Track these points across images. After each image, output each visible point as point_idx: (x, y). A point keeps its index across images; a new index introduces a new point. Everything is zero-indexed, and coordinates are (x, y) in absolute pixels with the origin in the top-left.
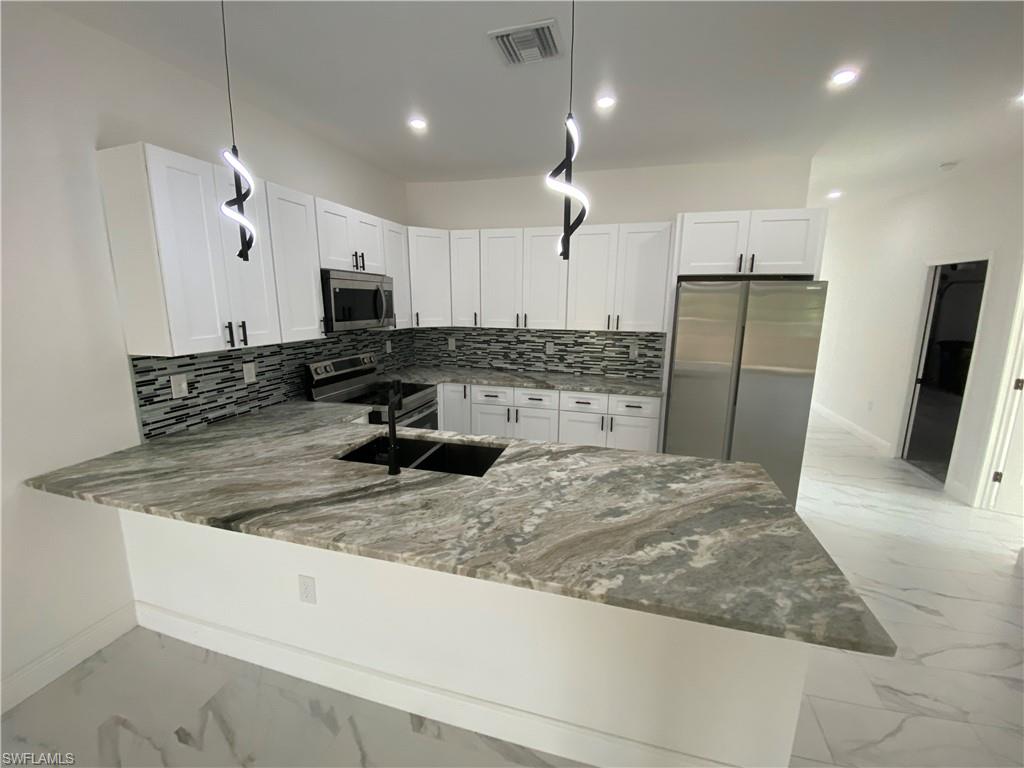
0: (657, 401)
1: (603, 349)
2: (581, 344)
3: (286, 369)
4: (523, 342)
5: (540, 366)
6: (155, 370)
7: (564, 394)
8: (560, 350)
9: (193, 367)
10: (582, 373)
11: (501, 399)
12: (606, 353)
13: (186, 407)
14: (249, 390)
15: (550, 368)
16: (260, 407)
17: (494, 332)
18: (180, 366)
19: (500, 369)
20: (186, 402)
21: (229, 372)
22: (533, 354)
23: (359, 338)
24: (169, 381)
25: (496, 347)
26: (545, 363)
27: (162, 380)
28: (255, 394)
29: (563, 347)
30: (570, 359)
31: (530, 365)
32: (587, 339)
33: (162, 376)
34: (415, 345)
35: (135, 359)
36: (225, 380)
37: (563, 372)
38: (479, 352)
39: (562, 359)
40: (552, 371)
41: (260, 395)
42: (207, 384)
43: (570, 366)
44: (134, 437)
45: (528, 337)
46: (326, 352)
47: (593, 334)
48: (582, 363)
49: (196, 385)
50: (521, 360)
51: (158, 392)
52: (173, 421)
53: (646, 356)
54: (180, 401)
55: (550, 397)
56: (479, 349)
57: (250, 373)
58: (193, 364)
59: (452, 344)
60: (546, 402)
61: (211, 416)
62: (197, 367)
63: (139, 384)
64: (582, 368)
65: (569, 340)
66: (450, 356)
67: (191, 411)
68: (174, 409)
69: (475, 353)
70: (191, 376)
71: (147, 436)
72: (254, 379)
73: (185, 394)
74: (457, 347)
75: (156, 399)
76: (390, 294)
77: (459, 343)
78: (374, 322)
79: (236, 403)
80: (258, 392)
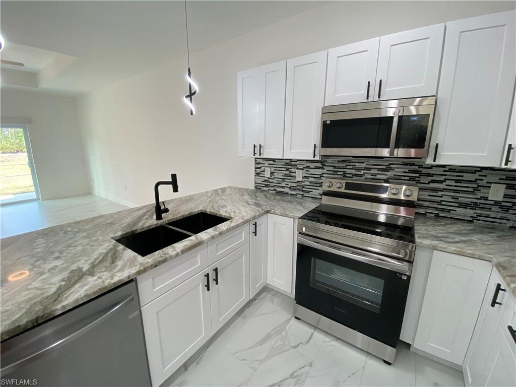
9: (274, 166)
13: (269, 182)
14: (298, 184)
18: (269, 164)
21: (288, 172)
24: (264, 169)
28: (301, 187)
33: (264, 166)
35: (256, 158)
41: (305, 189)
42: (279, 175)
44: (252, 187)
49: (274, 174)
52: (264, 185)
54: (266, 179)
57: (299, 175)
58: (274, 164)
61: (278, 189)
62: (275, 166)
63: (256, 168)
67: (271, 184)
68: (265, 181)
70: (272, 169)
71: (256, 187)
72: (300, 179)
73: (269, 176)
75: (260, 175)
79: (290, 188)
80: (303, 187)
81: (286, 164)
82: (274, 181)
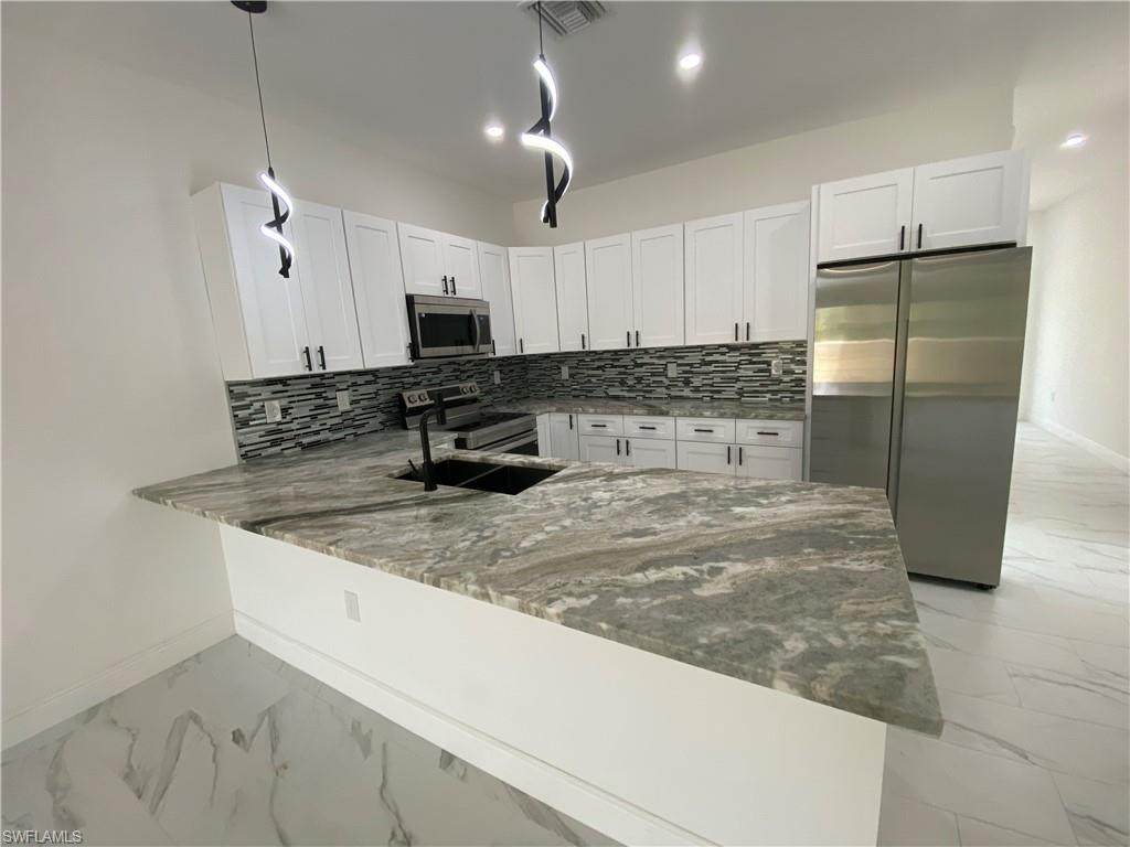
0: (799, 425)
1: (737, 368)
2: (710, 363)
3: (382, 399)
4: (642, 365)
5: (662, 392)
6: (249, 396)
7: (681, 421)
8: (685, 372)
9: (285, 394)
10: (712, 398)
11: (610, 429)
12: (742, 372)
13: (280, 431)
14: (344, 417)
15: (673, 394)
16: (355, 435)
17: (609, 355)
18: (273, 393)
19: (616, 398)
20: (280, 427)
21: (321, 400)
22: (652, 379)
23: (462, 368)
24: (263, 406)
25: (611, 373)
26: (667, 388)
27: (257, 405)
28: (348, 421)
29: (688, 368)
30: (697, 382)
31: (650, 392)
32: (717, 357)
33: (257, 401)
34: (530, 376)
35: (230, 385)
36: (318, 407)
37: (688, 398)
38: (594, 380)
39: (687, 383)
40: (676, 397)
41: (357, 423)
42: (301, 411)
43: (697, 390)
44: (233, 458)
45: (646, 359)
46: (425, 382)
47: (725, 350)
48: (712, 386)
49: (290, 411)
50: (639, 387)
51: (254, 416)
52: (269, 444)
53: (793, 373)
54: (274, 426)
55: (664, 425)
56: (593, 376)
57: (343, 401)
58: (286, 391)
59: (565, 372)
60: (660, 432)
61: (305, 441)
62: (289, 394)
63: (235, 408)
64: (712, 392)
65: (694, 358)
66: (563, 386)
67: (284, 436)
68: (270, 433)
69: (590, 381)
70: (285, 402)
71: (244, 456)
72: (348, 407)
73: (279, 418)
74: (571, 376)
76: (486, 321)
77: (574, 371)
78: (468, 349)
79: (330, 430)
80: (353, 420)
81: (314, 386)
82: (294, 426)
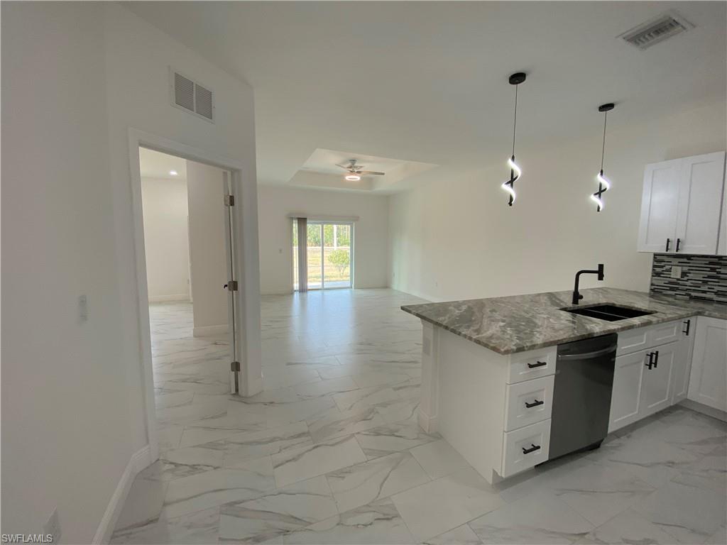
6: (665, 262)
9: (689, 265)
13: (678, 284)
18: (679, 262)
20: (678, 281)
21: (715, 273)
27: (668, 267)
33: (669, 265)
35: (655, 255)
36: (711, 277)
42: (696, 276)
49: (688, 274)
51: (664, 272)
52: (668, 288)
61: (694, 294)
63: (654, 266)
67: (680, 287)
68: (670, 283)
73: (679, 277)
75: (663, 275)
82: (688, 283)
